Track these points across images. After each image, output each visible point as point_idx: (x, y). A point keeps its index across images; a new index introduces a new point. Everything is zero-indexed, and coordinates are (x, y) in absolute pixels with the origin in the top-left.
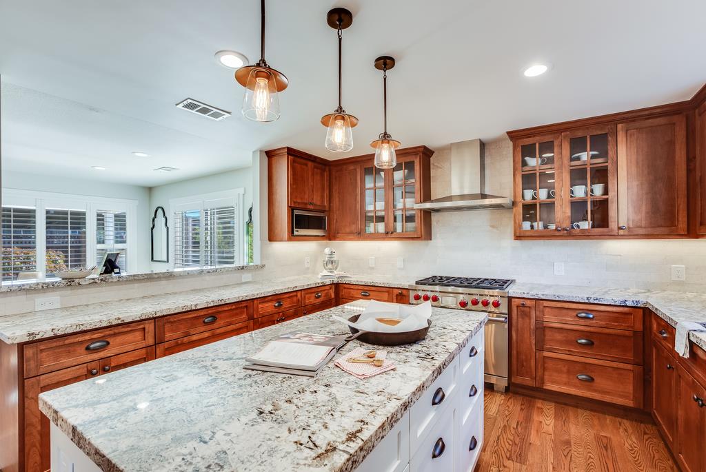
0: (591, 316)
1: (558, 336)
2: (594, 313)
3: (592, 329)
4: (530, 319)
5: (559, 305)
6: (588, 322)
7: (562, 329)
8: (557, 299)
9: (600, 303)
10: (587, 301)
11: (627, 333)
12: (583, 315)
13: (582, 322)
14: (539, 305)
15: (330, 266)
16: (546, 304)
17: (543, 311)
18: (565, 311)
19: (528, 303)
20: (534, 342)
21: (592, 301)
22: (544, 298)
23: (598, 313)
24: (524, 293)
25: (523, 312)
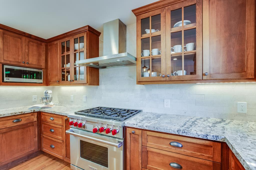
0: (180, 146)
1: (157, 159)
2: (182, 143)
3: (181, 157)
4: (138, 144)
5: (158, 135)
6: (178, 150)
7: (159, 153)
8: (156, 130)
9: (187, 135)
10: (177, 133)
11: (208, 163)
12: (175, 144)
13: (173, 149)
14: (144, 134)
15: (45, 101)
16: (149, 133)
17: (147, 139)
18: (162, 140)
19: (137, 132)
20: (141, 162)
21: (181, 134)
22: (147, 128)
23: (186, 143)
24: (134, 124)
25: (134, 138)
